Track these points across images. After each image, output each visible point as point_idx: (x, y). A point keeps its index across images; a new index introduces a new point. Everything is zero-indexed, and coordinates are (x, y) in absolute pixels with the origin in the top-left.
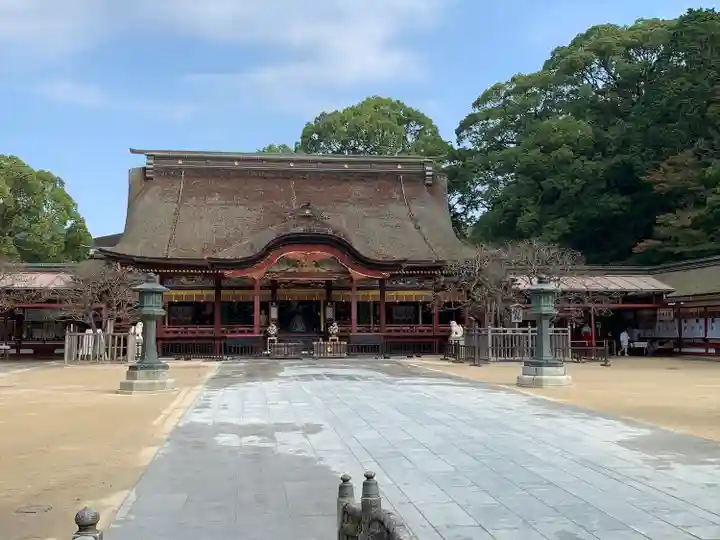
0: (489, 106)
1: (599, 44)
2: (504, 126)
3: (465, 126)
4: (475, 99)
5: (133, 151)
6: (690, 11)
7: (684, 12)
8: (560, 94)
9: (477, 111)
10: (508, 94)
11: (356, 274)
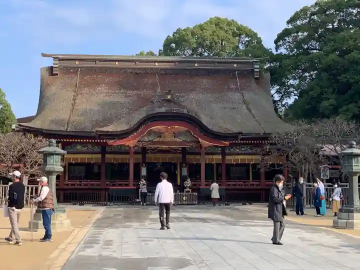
0: (298, 23)
2: (310, 37)
3: (281, 37)
5: (44, 55)
8: (351, 14)
9: (290, 27)
10: (313, 14)
11: (205, 143)
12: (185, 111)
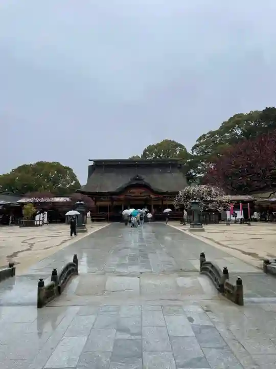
0: (201, 141)
1: (237, 120)
2: (206, 147)
3: (194, 148)
4: (197, 139)
5: (89, 160)
6: (267, 108)
7: (264, 109)
8: (225, 136)
9: (198, 143)
10: (208, 137)
11: (152, 196)
12: (144, 183)
